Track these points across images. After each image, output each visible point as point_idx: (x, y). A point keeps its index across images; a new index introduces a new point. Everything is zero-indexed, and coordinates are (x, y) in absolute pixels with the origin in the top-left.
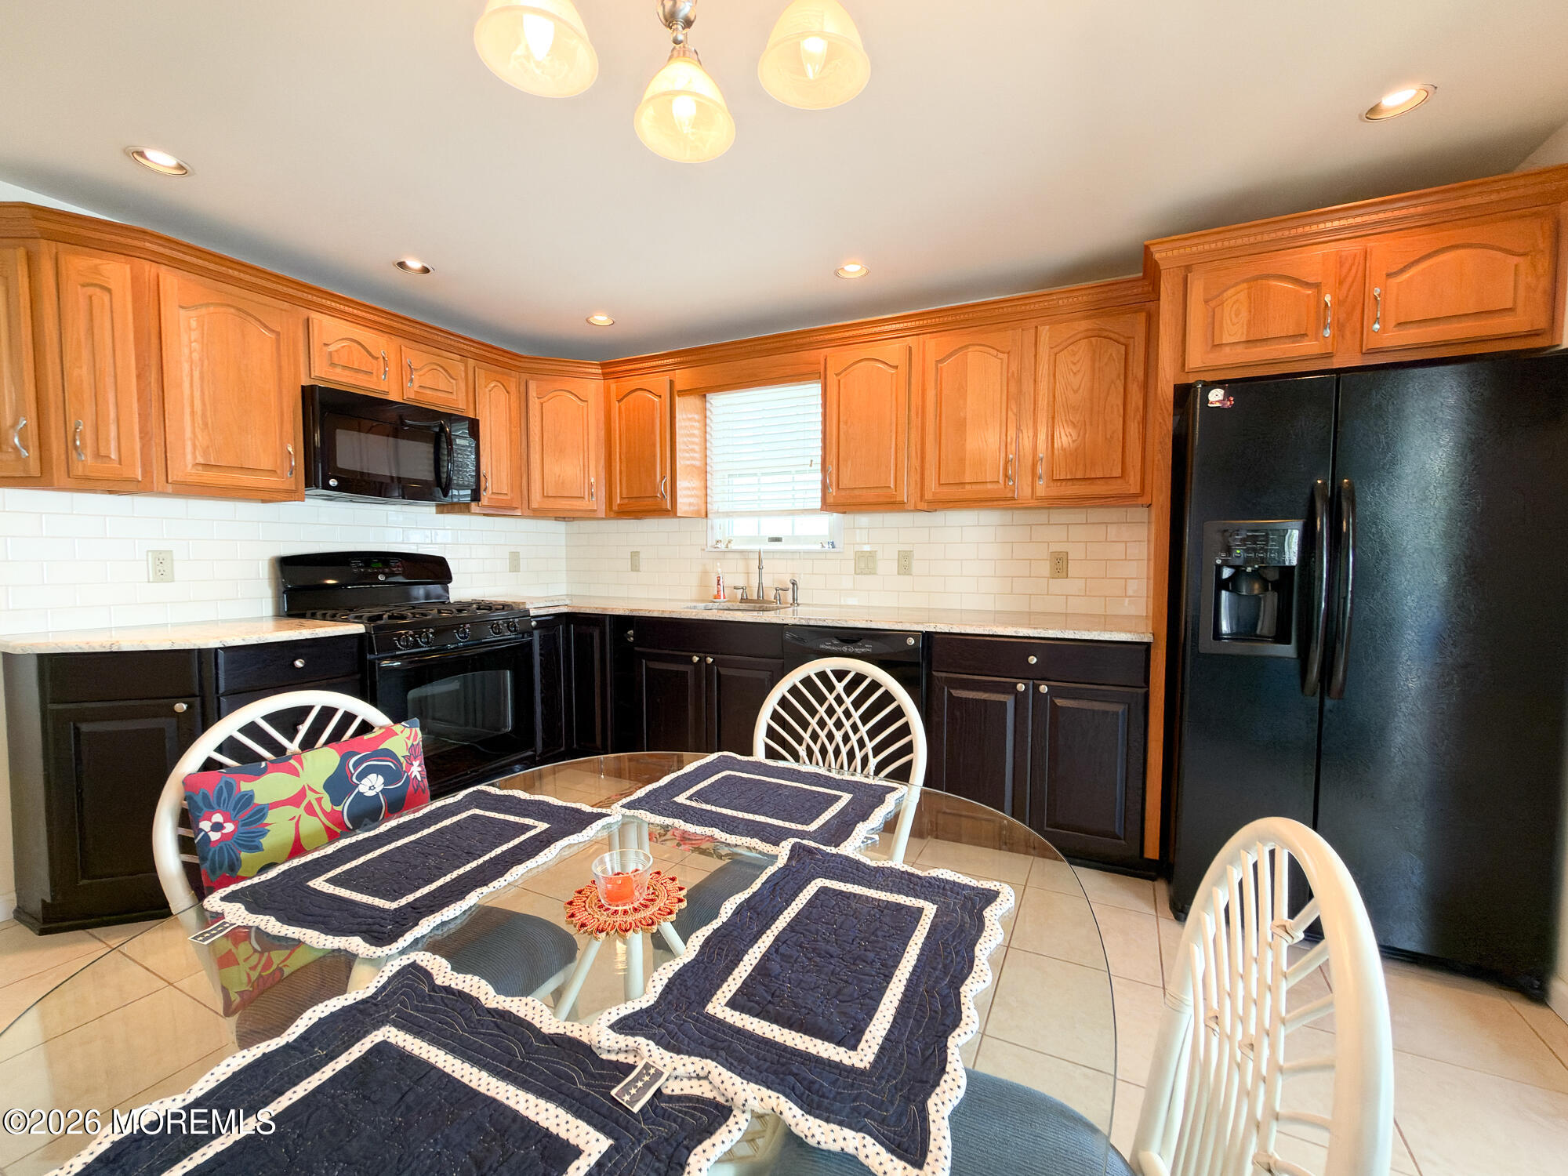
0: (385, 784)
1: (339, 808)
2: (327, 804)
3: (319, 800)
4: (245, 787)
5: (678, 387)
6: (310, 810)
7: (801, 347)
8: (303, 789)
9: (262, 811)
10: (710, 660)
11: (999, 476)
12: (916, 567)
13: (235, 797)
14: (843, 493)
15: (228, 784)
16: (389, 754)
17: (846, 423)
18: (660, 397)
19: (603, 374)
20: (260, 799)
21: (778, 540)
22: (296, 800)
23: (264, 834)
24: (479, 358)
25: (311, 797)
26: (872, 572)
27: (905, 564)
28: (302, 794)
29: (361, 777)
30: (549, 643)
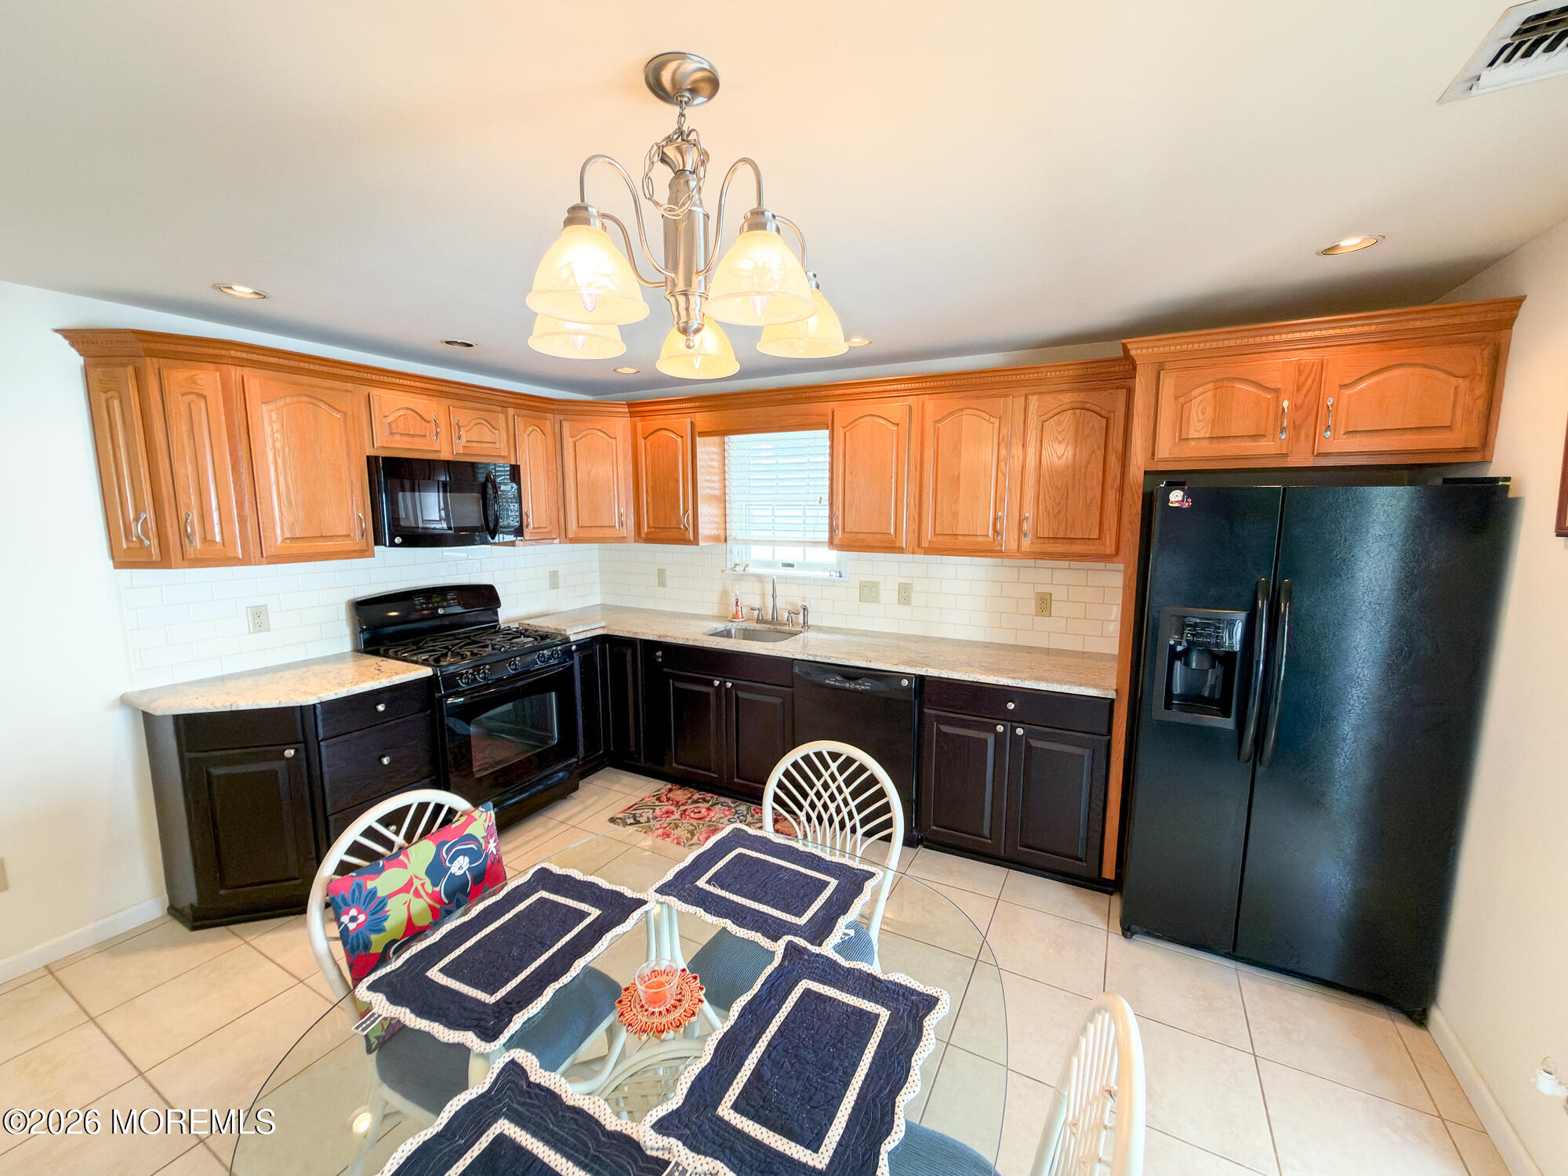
0: (471, 863)
1: (437, 889)
2: (429, 888)
3: (423, 885)
4: (370, 885)
5: (698, 429)
6: (417, 894)
7: (810, 400)
8: (411, 878)
9: (383, 902)
10: (729, 685)
11: (988, 531)
12: (915, 598)
13: (364, 894)
14: (848, 536)
15: (358, 885)
16: (472, 838)
17: (851, 473)
18: (682, 437)
19: (630, 412)
20: (381, 893)
21: (791, 566)
22: (406, 889)
23: (386, 919)
24: (517, 406)
25: (417, 883)
26: (875, 600)
27: (905, 594)
28: (410, 883)
29: (452, 861)
30: (587, 663)
